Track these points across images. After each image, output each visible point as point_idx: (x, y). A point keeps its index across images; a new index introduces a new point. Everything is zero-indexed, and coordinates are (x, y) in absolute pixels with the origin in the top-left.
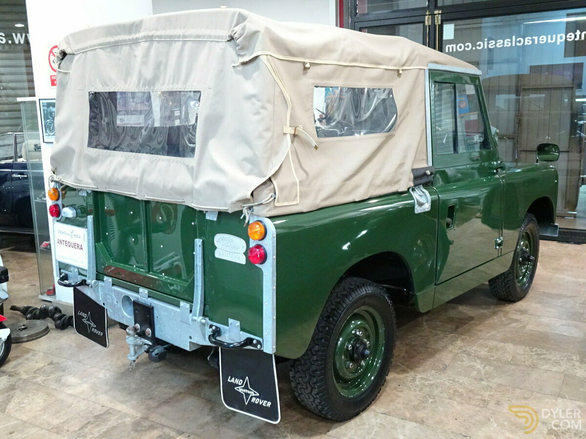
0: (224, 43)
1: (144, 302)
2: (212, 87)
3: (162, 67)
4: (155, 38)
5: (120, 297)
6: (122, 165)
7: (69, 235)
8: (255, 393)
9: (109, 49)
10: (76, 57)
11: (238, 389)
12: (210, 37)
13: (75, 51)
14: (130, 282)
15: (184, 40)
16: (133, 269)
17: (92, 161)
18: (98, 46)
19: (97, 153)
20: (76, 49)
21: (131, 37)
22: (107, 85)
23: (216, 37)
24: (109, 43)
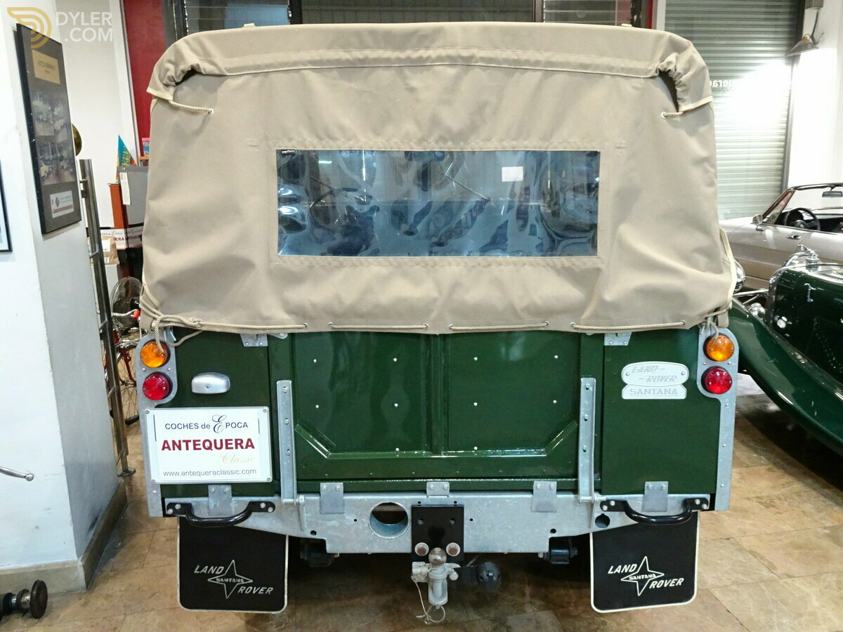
0: (642, 81)
1: (436, 503)
2: (622, 146)
3: (488, 111)
4: (477, 62)
5: (369, 510)
6: (386, 279)
7: (208, 426)
8: (657, 575)
9: (335, 73)
10: (232, 83)
11: (628, 579)
12: (611, 68)
13: (229, 70)
14: (399, 479)
15: (549, 70)
16: (395, 455)
17: (292, 279)
18: (304, 65)
19: (307, 263)
20: (229, 66)
21: (403, 55)
22: (333, 138)
23: (623, 69)
24: (338, 61)
